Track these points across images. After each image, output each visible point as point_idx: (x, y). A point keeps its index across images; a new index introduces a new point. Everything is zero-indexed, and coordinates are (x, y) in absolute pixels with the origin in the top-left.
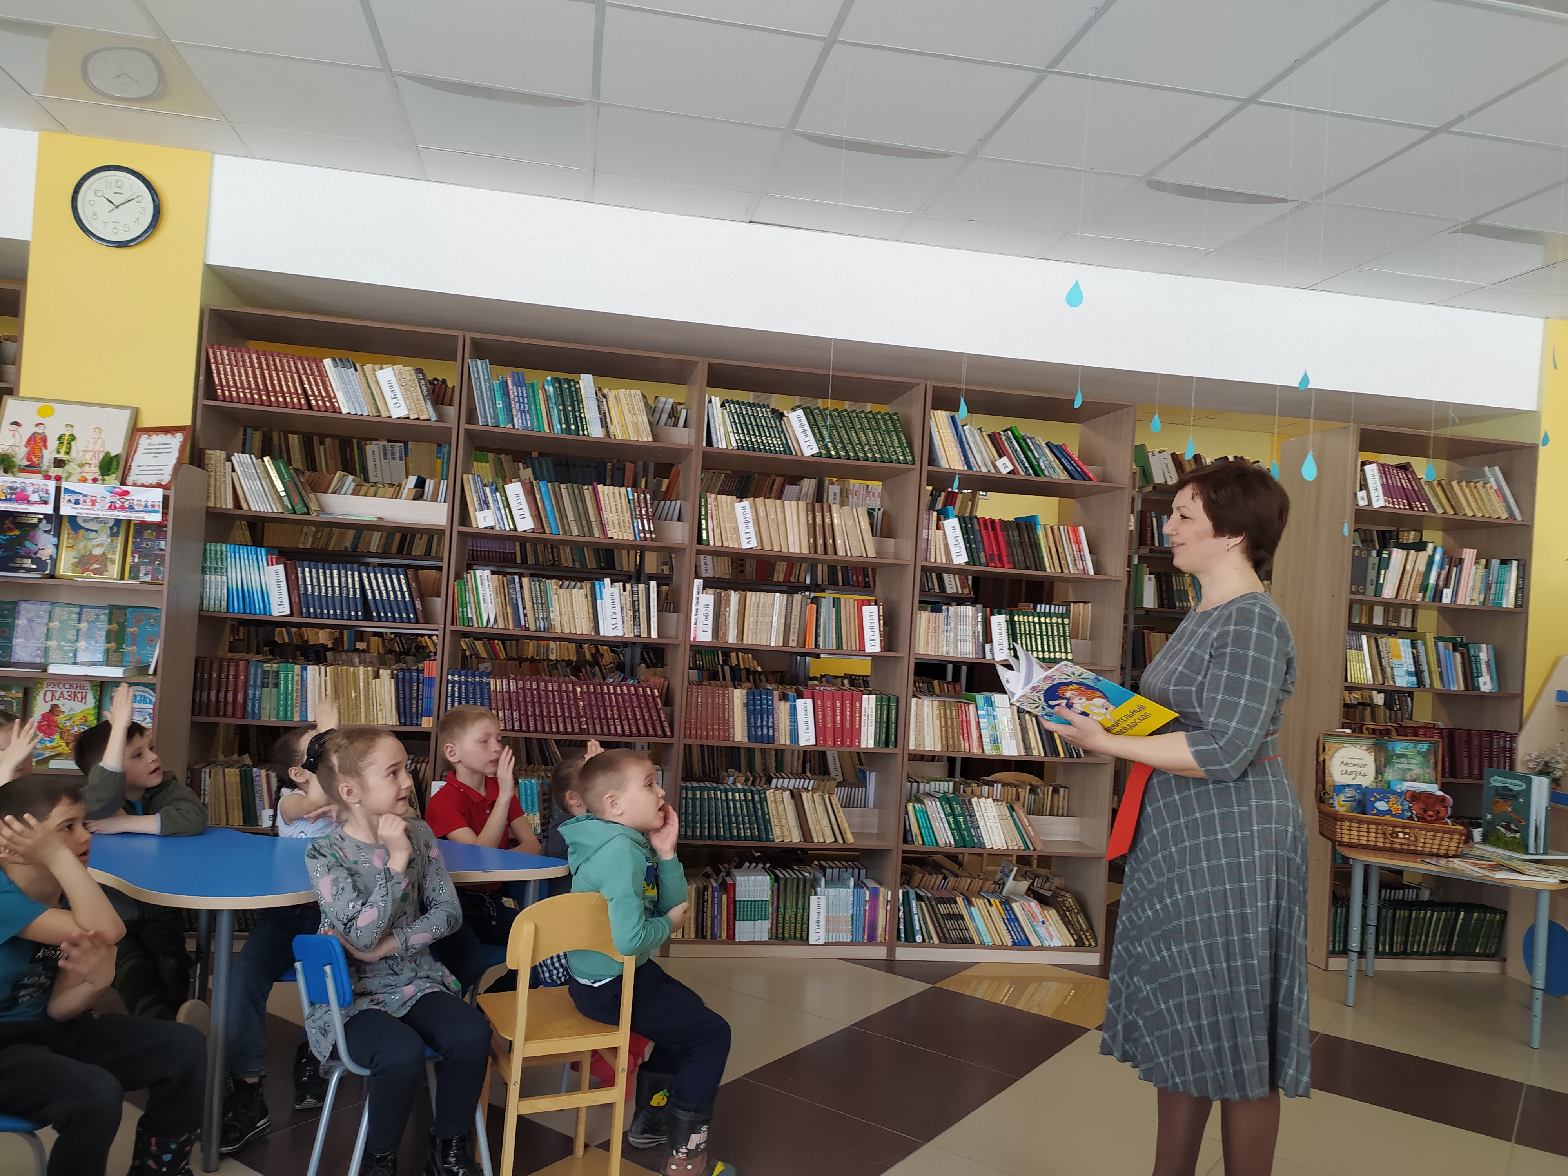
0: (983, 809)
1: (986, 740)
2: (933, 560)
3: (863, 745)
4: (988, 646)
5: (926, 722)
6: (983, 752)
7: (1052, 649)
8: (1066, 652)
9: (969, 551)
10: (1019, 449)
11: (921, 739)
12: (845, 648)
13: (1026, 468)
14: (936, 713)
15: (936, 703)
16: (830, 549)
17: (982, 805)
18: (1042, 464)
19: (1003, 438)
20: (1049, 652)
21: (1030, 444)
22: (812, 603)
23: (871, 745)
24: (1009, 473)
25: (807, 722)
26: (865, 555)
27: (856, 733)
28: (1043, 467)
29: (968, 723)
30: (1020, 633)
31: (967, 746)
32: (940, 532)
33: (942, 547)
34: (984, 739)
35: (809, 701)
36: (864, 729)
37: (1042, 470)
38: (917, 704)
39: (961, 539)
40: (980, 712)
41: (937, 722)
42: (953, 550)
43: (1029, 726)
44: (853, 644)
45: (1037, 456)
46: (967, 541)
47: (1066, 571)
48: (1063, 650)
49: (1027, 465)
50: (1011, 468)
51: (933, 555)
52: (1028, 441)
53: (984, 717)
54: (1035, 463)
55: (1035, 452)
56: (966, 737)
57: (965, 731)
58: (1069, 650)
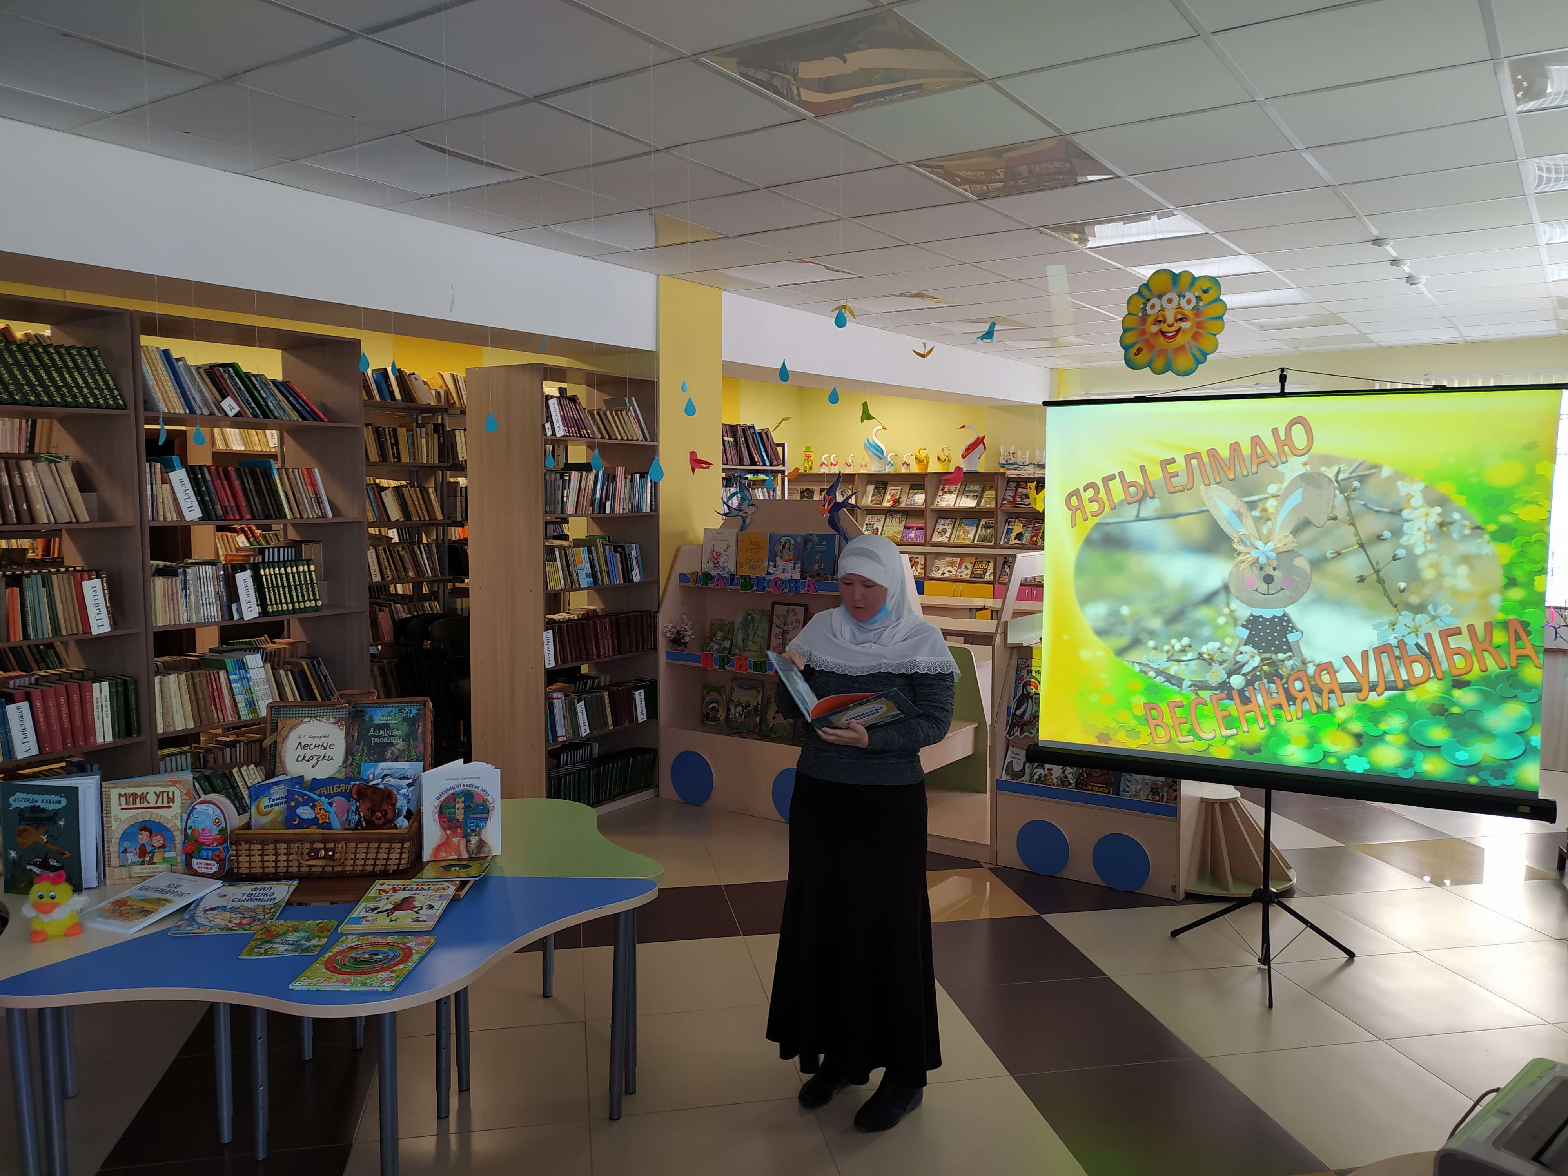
0: (246, 777)
1: (241, 705)
2: (162, 518)
3: (100, 740)
4: (234, 606)
5: (174, 700)
6: (240, 718)
7: (301, 599)
8: (315, 600)
9: (203, 504)
10: (242, 388)
11: (170, 720)
12: (64, 633)
13: (252, 408)
14: (184, 688)
15: (183, 677)
16: (26, 518)
17: (244, 773)
18: (270, 404)
19: (226, 376)
20: (299, 602)
21: (256, 382)
22: (8, 585)
23: (109, 739)
24: (236, 415)
25: (24, 730)
26: (74, 520)
27: (88, 729)
28: (272, 408)
29: (220, 690)
30: (268, 588)
31: (221, 717)
32: (166, 487)
33: (171, 502)
34: (239, 705)
35: (25, 706)
36: (98, 723)
37: (271, 411)
38: (161, 682)
39: (191, 492)
40: (232, 677)
41: (186, 697)
42: (184, 506)
43: (285, 681)
44: (74, 627)
45: (264, 395)
46: (198, 493)
47: (305, 516)
48: (312, 598)
49: (253, 405)
50: (237, 409)
51: (161, 513)
52: (253, 379)
53: (236, 681)
54: (263, 403)
55: (262, 391)
56: (218, 706)
57: (217, 700)
58: (318, 598)
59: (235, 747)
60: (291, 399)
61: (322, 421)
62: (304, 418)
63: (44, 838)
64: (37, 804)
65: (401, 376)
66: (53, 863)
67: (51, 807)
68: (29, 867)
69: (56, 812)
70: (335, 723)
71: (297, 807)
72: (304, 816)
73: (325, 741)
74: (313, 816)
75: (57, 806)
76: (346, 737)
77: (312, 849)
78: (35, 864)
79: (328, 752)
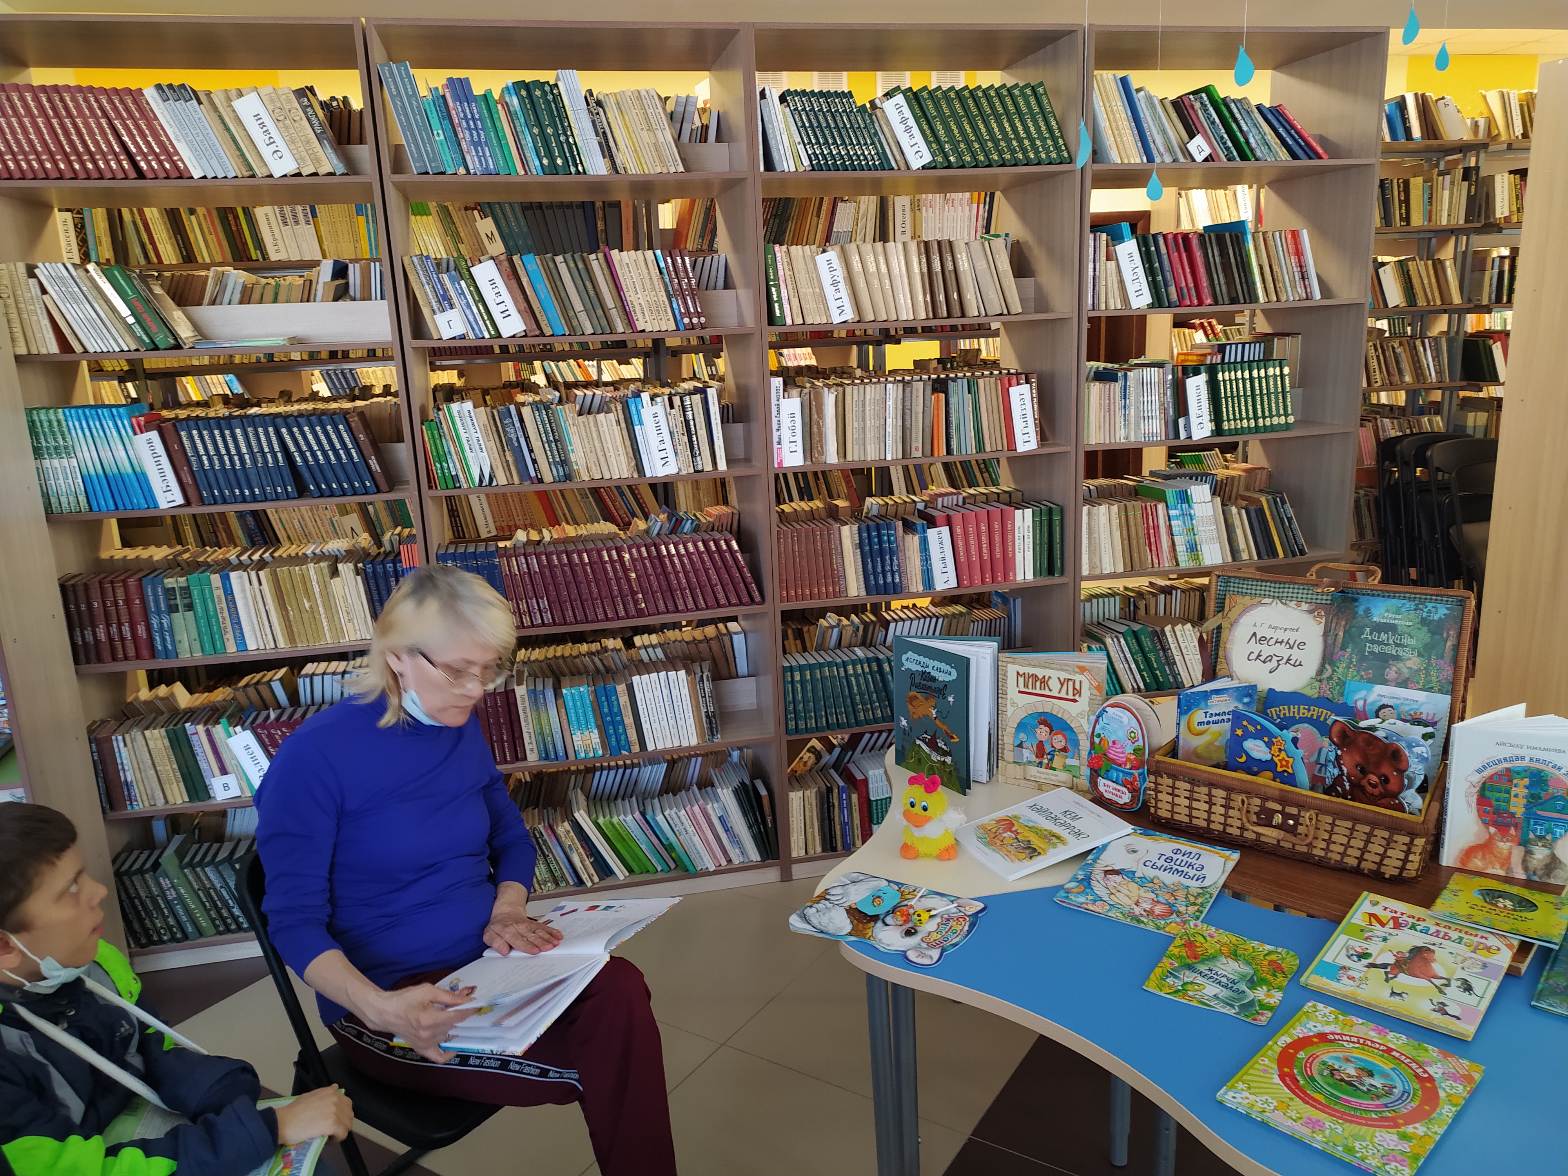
0: (1180, 639)
1: (1181, 548)
2: (1103, 307)
3: (1020, 577)
4: (1181, 421)
5: (1102, 536)
6: (1178, 564)
7: (1267, 414)
8: (1286, 415)
9: (1154, 287)
10: (1217, 121)
11: (1097, 560)
12: (988, 449)
13: (1228, 149)
14: (1115, 522)
15: (1115, 508)
16: (956, 311)
17: (1178, 634)
18: (1252, 140)
19: (1197, 105)
20: (1264, 417)
21: (1235, 110)
22: (934, 390)
23: (1030, 576)
24: (1206, 160)
25: (943, 559)
26: (1005, 312)
27: (1008, 564)
28: (1254, 145)
29: (1156, 528)
30: (1226, 398)
31: (1156, 561)
32: (1112, 264)
33: (1116, 285)
34: (1178, 548)
35: (945, 530)
36: (1019, 557)
37: (1252, 150)
38: (1089, 514)
39: (1141, 271)
40: (1173, 513)
41: (1117, 535)
42: (1131, 288)
43: (1237, 522)
44: (999, 442)
45: (1245, 128)
46: (1150, 272)
47: (1283, 298)
48: (1282, 412)
49: (1229, 144)
50: (1207, 151)
51: (1103, 300)
52: (1233, 106)
53: (1177, 518)
54: (1242, 140)
55: (1242, 123)
56: (1154, 548)
57: (1153, 540)
58: (1290, 411)
59: (1171, 594)
60: (1281, 130)
61: (1319, 157)
62: (1295, 156)
63: (934, 712)
64: (928, 670)
65: (1424, 106)
66: (941, 744)
67: (942, 677)
68: (918, 742)
69: (946, 685)
70: (1310, 612)
71: (1247, 735)
72: (1256, 755)
73: (1292, 637)
74: (1268, 757)
75: (948, 678)
76: (1326, 634)
77: (1263, 810)
78: (924, 741)
79: (1296, 654)
